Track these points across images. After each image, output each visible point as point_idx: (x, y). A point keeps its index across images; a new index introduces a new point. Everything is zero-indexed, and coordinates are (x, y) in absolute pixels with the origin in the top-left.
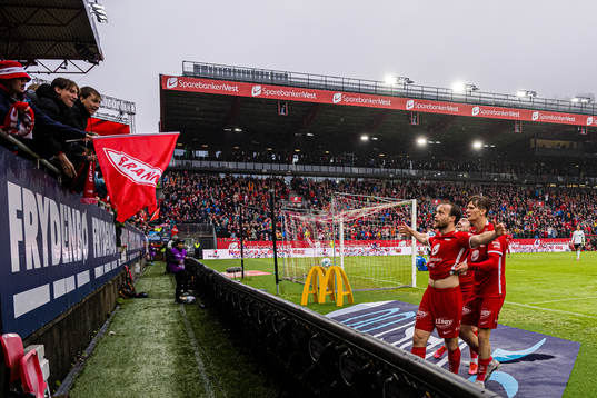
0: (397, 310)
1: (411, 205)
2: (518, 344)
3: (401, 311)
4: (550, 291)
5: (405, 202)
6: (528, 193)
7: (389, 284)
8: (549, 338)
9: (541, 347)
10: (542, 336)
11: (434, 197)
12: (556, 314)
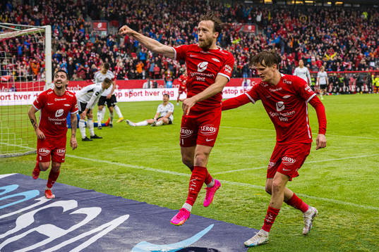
0: (15, 187)
1: (43, 33)
2: (173, 235)
3: (20, 190)
4: (241, 155)
5: (34, 29)
6: (233, 13)
7: (11, 149)
8: (219, 224)
9: (204, 238)
10: (210, 221)
11: (97, 18)
12: (241, 189)
